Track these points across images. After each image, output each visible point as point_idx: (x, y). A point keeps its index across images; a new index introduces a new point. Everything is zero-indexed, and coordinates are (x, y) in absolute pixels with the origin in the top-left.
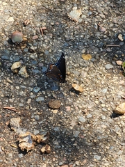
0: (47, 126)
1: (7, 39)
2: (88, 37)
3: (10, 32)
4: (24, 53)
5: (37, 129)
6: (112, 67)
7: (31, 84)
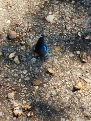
0: (31, 98)
1: (6, 36)
2: (58, 34)
3: (8, 30)
4: (17, 46)
5: (25, 100)
6: (73, 55)
7: (21, 68)
